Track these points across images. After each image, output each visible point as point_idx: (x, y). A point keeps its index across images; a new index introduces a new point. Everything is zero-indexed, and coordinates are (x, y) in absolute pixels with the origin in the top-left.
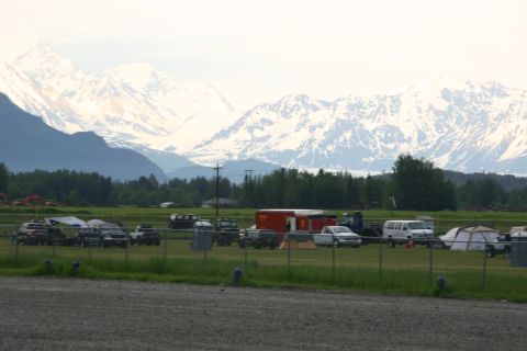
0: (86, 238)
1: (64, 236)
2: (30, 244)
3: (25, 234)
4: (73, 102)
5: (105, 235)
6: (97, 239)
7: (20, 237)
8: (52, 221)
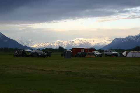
0: (33, 55)
1: (26, 54)
2: (18, 56)
3: (16, 54)
4: (24, 43)
5: (39, 54)
6: (37, 55)
7: (15, 55)
8: (23, 50)
